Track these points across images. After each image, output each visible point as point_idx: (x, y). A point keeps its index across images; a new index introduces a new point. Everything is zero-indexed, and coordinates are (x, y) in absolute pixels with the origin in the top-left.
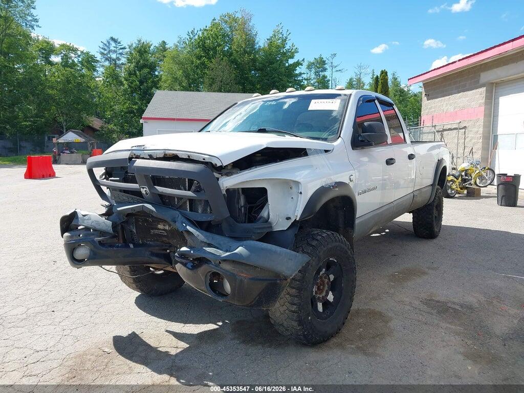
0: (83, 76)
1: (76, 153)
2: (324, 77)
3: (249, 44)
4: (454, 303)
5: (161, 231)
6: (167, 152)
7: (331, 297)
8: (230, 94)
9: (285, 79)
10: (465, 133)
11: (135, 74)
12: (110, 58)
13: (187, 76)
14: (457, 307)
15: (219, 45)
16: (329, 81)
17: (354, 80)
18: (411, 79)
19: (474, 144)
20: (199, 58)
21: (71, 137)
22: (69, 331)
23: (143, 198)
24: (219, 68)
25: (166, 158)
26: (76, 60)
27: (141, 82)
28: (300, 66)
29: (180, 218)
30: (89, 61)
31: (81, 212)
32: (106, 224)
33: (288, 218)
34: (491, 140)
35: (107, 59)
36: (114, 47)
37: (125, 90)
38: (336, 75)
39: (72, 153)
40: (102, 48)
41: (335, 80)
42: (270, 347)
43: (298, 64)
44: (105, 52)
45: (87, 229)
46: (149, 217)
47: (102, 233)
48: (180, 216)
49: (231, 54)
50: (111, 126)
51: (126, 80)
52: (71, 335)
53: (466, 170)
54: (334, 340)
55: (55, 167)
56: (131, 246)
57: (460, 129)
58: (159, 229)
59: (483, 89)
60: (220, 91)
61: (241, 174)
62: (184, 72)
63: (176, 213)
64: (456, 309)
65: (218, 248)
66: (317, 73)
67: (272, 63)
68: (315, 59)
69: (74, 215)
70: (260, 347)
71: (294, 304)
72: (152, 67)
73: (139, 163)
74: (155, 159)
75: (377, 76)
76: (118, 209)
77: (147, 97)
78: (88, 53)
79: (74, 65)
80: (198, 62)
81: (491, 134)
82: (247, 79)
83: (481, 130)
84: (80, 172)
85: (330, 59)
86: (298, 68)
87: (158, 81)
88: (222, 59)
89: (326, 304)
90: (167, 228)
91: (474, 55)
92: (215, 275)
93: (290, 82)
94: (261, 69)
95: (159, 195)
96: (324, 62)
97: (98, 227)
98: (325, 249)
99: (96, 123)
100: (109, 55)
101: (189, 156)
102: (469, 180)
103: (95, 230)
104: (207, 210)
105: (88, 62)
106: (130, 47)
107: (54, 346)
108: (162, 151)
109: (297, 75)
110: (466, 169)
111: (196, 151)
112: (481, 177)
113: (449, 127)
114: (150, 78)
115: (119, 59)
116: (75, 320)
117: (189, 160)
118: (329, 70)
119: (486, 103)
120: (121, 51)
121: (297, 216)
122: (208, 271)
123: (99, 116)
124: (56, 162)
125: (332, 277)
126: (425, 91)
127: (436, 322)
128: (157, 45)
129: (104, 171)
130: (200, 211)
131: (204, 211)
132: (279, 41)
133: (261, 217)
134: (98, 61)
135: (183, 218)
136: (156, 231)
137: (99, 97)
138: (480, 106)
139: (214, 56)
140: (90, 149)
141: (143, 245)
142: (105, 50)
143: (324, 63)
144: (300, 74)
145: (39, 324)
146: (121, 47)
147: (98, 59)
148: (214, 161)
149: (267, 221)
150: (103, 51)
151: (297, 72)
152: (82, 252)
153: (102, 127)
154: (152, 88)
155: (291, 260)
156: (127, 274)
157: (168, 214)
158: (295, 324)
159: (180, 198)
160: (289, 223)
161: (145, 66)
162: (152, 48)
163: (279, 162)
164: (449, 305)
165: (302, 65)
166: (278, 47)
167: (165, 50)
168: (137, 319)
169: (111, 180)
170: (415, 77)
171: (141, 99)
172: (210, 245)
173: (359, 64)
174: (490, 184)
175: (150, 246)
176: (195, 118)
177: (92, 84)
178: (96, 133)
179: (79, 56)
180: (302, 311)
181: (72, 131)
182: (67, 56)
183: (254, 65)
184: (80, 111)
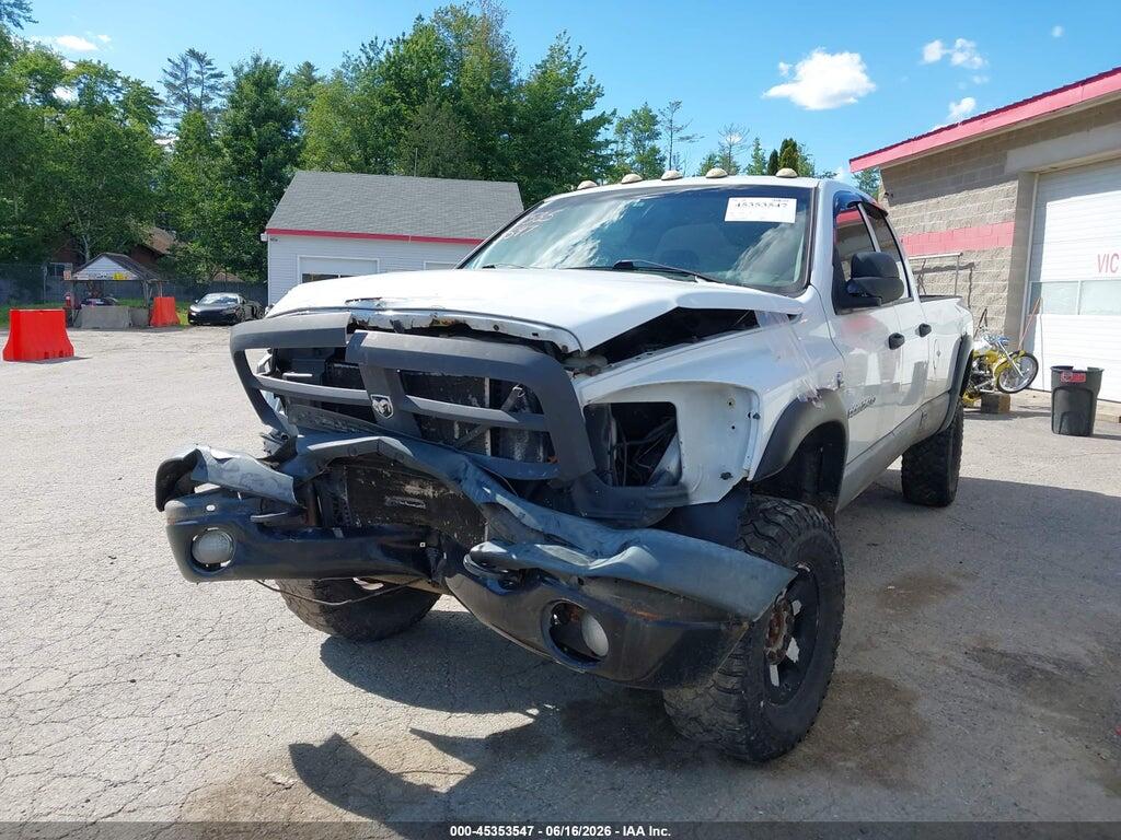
0: (128, 134)
1: (117, 304)
2: (655, 151)
3: (498, 75)
4: (1039, 658)
5: (413, 500)
6: (440, 316)
7: (793, 652)
8: (457, 181)
9: (575, 153)
10: (970, 278)
11: (248, 133)
12: (189, 95)
13: (362, 142)
14: (1049, 667)
15: (432, 75)
16: (663, 159)
17: (717, 159)
18: (855, 159)
19: (991, 301)
20: (389, 100)
21: (105, 268)
22: (181, 732)
23: (375, 422)
24: (433, 124)
25: (436, 329)
26: (111, 98)
27: (262, 152)
28: (606, 126)
29: (473, 473)
30: (142, 103)
31: (213, 453)
32: (280, 483)
33: (726, 476)
34: (1025, 294)
35: (180, 99)
36: (197, 72)
37: (226, 168)
38: (680, 148)
39: (108, 303)
40: (171, 74)
41: (674, 158)
42: (662, 765)
43: (602, 121)
44: (178, 83)
45: (225, 492)
46: (385, 466)
47: (267, 503)
48: (472, 468)
49: (459, 96)
50: (193, 247)
51: (229, 146)
52: (186, 740)
53: (981, 357)
54: (804, 749)
55: (72, 335)
56: (339, 533)
57: (962, 268)
58: (407, 495)
59: (1013, 186)
60: (434, 174)
61: (620, 370)
62: (356, 131)
63: (460, 460)
64: (1047, 672)
65: (572, 546)
66: (638, 143)
67: (546, 117)
68: (635, 112)
69: (195, 459)
70: (639, 767)
71: (732, 674)
72: (285, 118)
73: (373, 339)
74: (407, 332)
75: (775, 153)
76: (310, 447)
77: (273, 185)
78: (138, 83)
79: (106, 108)
80: (386, 109)
81: (1027, 280)
82: (492, 150)
83: (1006, 271)
84: (127, 347)
85: (667, 112)
86: (602, 130)
87: (298, 148)
88: (440, 106)
89: (785, 666)
90: (429, 492)
91: (998, 111)
92: (564, 610)
93: (586, 160)
94: (524, 131)
95: (417, 416)
96: (654, 117)
97: (257, 489)
98: (794, 545)
99: (161, 240)
100: (186, 91)
101: (496, 327)
102: (985, 379)
103: (246, 496)
104: (536, 454)
105: (139, 102)
106: (236, 72)
107: (152, 769)
108: (428, 314)
109: (600, 146)
110: (981, 354)
111: (514, 316)
112: (1009, 372)
113: (936, 263)
114: (281, 143)
115: (208, 100)
116: (189, 702)
117: (496, 336)
118: (665, 135)
119: (1018, 215)
120: (212, 81)
121: (748, 472)
122: (549, 601)
123: (164, 223)
124: (71, 323)
125: (797, 606)
126: (885, 186)
127: (1015, 702)
128: (293, 72)
129: (269, 356)
130: (518, 455)
131: (530, 455)
132: (563, 71)
133: (664, 472)
134: (161, 101)
135: (479, 473)
136: (399, 500)
137: (167, 180)
138: (1005, 220)
139: (421, 100)
140: (148, 297)
141: (365, 531)
142: (176, 77)
143: (653, 120)
144: (607, 143)
145: (104, 712)
146: (213, 72)
147: (160, 97)
148: (562, 340)
149: (676, 481)
150: (171, 80)
151: (600, 138)
152: (214, 546)
153: (173, 249)
154: (285, 165)
155: (757, 578)
156: (307, 594)
157: (443, 463)
158: (731, 718)
159: (468, 425)
160: (729, 486)
161: (268, 116)
162: (282, 76)
163: (698, 342)
164: (1031, 662)
165: (610, 122)
166: (560, 84)
167: (311, 81)
168: (335, 700)
169: (289, 379)
170: (865, 156)
171: (261, 188)
172: (550, 539)
173: (728, 126)
174: (1027, 387)
175: (380, 532)
176: (383, 232)
177: (150, 152)
178: (158, 261)
179: (119, 90)
180: (749, 689)
181: (107, 256)
182: (92, 89)
183: (509, 122)
184: (124, 213)
